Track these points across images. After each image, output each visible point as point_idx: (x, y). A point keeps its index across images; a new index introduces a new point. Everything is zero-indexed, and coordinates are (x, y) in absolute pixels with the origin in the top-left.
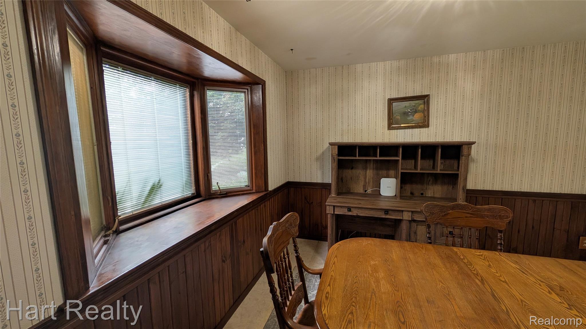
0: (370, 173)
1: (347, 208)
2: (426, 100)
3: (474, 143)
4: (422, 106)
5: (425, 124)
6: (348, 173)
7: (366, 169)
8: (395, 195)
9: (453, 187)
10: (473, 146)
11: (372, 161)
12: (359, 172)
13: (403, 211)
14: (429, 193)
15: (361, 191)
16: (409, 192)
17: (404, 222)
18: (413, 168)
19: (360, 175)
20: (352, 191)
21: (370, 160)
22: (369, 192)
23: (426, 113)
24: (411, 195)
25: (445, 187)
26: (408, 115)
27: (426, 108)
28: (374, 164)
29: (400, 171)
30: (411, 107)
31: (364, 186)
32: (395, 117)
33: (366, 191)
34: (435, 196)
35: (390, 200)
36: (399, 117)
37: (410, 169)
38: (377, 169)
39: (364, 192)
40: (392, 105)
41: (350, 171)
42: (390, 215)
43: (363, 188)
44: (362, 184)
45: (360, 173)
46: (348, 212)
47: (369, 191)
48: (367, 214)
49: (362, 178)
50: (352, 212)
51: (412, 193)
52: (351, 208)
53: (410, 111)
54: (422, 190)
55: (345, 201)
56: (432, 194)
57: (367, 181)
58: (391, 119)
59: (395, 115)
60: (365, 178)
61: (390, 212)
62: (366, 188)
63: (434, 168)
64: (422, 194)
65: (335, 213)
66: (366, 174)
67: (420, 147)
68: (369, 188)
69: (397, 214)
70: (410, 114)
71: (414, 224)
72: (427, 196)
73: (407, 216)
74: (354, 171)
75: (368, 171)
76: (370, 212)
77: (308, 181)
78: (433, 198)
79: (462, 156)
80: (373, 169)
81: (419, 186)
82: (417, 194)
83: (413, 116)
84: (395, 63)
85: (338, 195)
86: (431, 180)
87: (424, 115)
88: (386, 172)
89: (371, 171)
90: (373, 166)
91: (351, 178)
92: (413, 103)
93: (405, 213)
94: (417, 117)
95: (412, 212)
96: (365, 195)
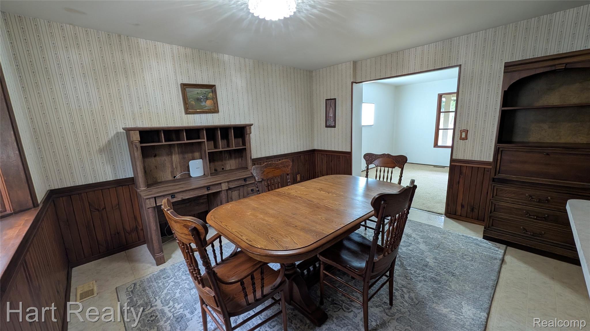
0: (176, 158)
1: (171, 195)
2: (213, 89)
3: (252, 125)
4: (211, 94)
5: (215, 110)
6: (152, 161)
7: (170, 154)
8: (204, 175)
9: (242, 159)
10: (252, 127)
11: (176, 145)
12: (163, 159)
13: (221, 183)
14: (228, 168)
15: (170, 178)
16: (214, 169)
17: (223, 192)
18: (213, 148)
19: (166, 162)
20: (159, 181)
21: (174, 144)
22: (178, 178)
23: (214, 101)
24: (216, 172)
25: (237, 160)
26: (201, 101)
27: (214, 96)
28: (179, 149)
29: (207, 151)
30: (203, 95)
31: (172, 172)
32: (190, 102)
33: (175, 177)
34: (232, 168)
35: (202, 179)
36: (193, 103)
37: (212, 149)
38: (182, 153)
39: (173, 179)
40: (186, 90)
41: (153, 159)
42: (212, 190)
43: (171, 175)
44: (170, 171)
45: (165, 160)
46: (172, 199)
47: (178, 176)
48: (192, 195)
49: (168, 165)
50: (176, 197)
51: (216, 170)
52: (175, 194)
53: (202, 97)
54: (222, 165)
55: (165, 190)
56: (230, 167)
57: (174, 167)
58: (187, 104)
59: (190, 101)
60: (172, 164)
61: (211, 187)
62: (174, 174)
63: (228, 146)
64: (223, 169)
65: (158, 205)
66: (172, 159)
67: (219, 129)
68: (178, 173)
69: (217, 187)
70: (202, 100)
71: (230, 192)
72: (227, 169)
73: (224, 187)
74: (158, 158)
75: (174, 156)
76: (194, 192)
77: (91, 181)
78: (231, 170)
79: (247, 135)
80: (179, 154)
81: (220, 163)
82: (219, 169)
83: (206, 102)
84: (182, 50)
85: (148, 188)
86: (227, 157)
87: (214, 102)
88: (191, 155)
89: (177, 156)
90: (178, 149)
91: (156, 167)
92: (204, 90)
93: (223, 185)
94: (208, 104)
95: (228, 182)
96: (175, 180)
